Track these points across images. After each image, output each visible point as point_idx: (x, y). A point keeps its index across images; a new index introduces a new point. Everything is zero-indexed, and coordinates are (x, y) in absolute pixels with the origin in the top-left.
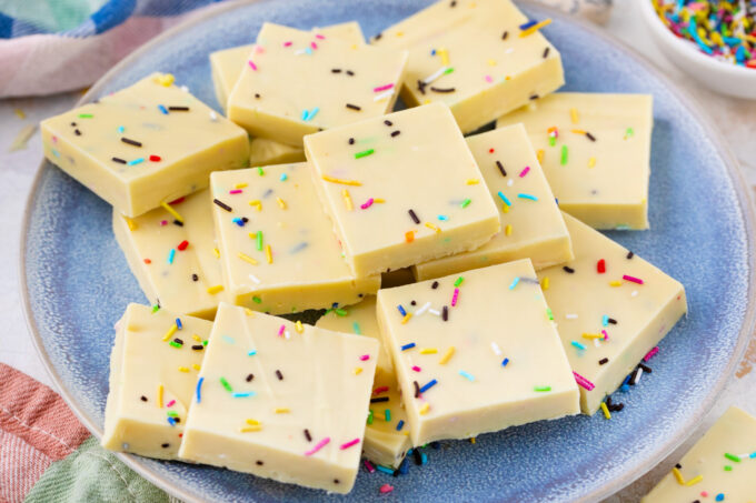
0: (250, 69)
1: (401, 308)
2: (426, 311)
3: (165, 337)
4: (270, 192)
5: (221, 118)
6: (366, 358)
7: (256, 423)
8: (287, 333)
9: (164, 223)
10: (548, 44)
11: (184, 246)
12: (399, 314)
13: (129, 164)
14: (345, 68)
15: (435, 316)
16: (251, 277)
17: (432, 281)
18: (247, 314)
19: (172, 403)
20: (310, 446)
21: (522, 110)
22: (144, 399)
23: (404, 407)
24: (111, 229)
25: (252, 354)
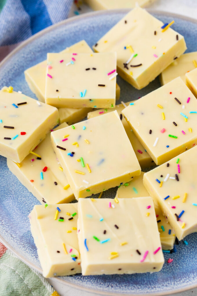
0: (49, 78)
1: (157, 180)
2: (168, 179)
3: (55, 218)
4: (80, 136)
5: (43, 103)
6: (149, 207)
7: (115, 254)
8: (113, 206)
9: (33, 160)
10: (177, 33)
11: (45, 169)
12: (157, 183)
13: (12, 139)
14: (91, 67)
15: (173, 180)
16: (84, 181)
17: (166, 163)
18: (93, 201)
19: (71, 250)
20: (141, 257)
21: (171, 65)
22: (58, 252)
23: (169, 223)
24: (6, 166)
25: (102, 220)
